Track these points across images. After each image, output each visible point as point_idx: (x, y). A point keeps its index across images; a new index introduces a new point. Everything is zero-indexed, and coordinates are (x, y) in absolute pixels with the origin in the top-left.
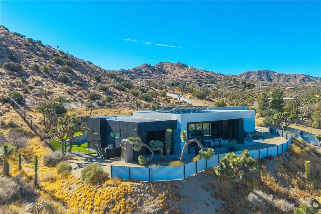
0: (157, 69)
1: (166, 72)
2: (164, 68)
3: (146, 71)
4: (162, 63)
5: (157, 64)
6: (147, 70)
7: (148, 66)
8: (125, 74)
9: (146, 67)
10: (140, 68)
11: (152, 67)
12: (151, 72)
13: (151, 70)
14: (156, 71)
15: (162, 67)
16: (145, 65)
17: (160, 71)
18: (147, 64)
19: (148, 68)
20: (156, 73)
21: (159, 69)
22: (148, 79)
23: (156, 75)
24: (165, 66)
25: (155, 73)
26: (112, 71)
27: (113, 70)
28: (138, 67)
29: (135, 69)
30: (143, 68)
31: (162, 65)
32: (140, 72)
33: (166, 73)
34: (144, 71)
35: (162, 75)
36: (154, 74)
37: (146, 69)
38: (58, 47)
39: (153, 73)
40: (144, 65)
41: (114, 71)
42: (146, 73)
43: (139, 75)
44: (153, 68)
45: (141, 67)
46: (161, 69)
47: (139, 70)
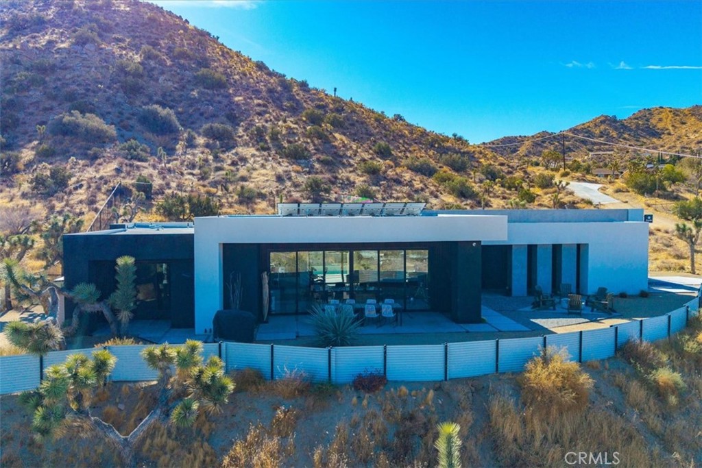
0: (633, 127)
1: (658, 131)
2: (653, 121)
3: (601, 132)
4: (649, 110)
5: (634, 114)
6: (605, 130)
7: (609, 120)
8: (549, 142)
9: (602, 122)
10: (589, 127)
11: (621, 121)
12: (614, 134)
13: (616, 129)
14: (630, 130)
15: (648, 120)
16: (602, 118)
17: (642, 130)
18: (606, 117)
19: (608, 124)
20: (629, 135)
21: (638, 126)
22: (604, 151)
23: (628, 140)
24: (657, 117)
25: (626, 136)
26: (520, 136)
27: (522, 135)
28: (583, 124)
29: (574, 130)
30: (596, 125)
31: (647, 114)
32: (587, 135)
33: (656, 134)
34: (598, 132)
35: (645, 140)
36: (624, 139)
37: (602, 127)
38: (335, 90)
39: (620, 137)
40: (599, 118)
41: (525, 137)
42: (602, 137)
43: (584, 142)
44: (623, 125)
45: (591, 125)
46: (643, 124)
47: (585, 130)
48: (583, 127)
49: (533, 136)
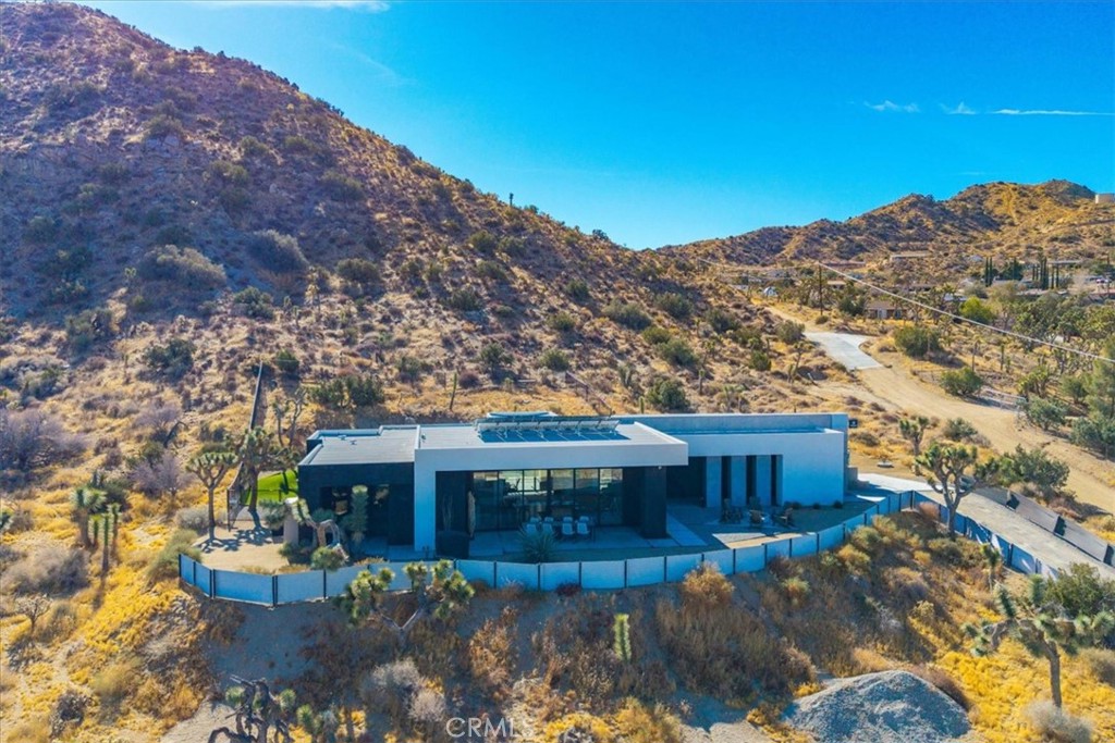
0: (959, 213)
1: (996, 219)
2: (989, 204)
3: (910, 221)
4: (982, 186)
5: (961, 193)
6: (917, 217)
7: (923, 202)
8: (831, 237)
9: (912, 205)
10: (892, 212)
11: (940, 203)
12: (930, 224)
13: (932, 216)
14: (953, 217)
15: (980, 203)
16: (912, 199)
17: (972, 218)
18: (918, 197)
19: (920, 209)
20: (952, 225)
21: (965, 210)
22: (914, 250)
23: (950, 233)
24: (995, 198)
25: (947, 227)
26: (787, 227)
27: (790, 225)
28: (884, 208)
29: (870, 218)
30: (903, 210)
31: (980, 193)
32: (887, 225)
33: (993, 224)
34: (905, 220)
35: (975, 234)
36: (945, 231)
37: (912, 213)
39: (938, 229)
40: (907, 199)
41: (794, 227)
42: (911, 228)
43: (884, 237)
44: (944, 209)
45: (896, 209)
46: (974, 209)
47: (885, 218)
48: (882, 212)
49: (806, 227)
